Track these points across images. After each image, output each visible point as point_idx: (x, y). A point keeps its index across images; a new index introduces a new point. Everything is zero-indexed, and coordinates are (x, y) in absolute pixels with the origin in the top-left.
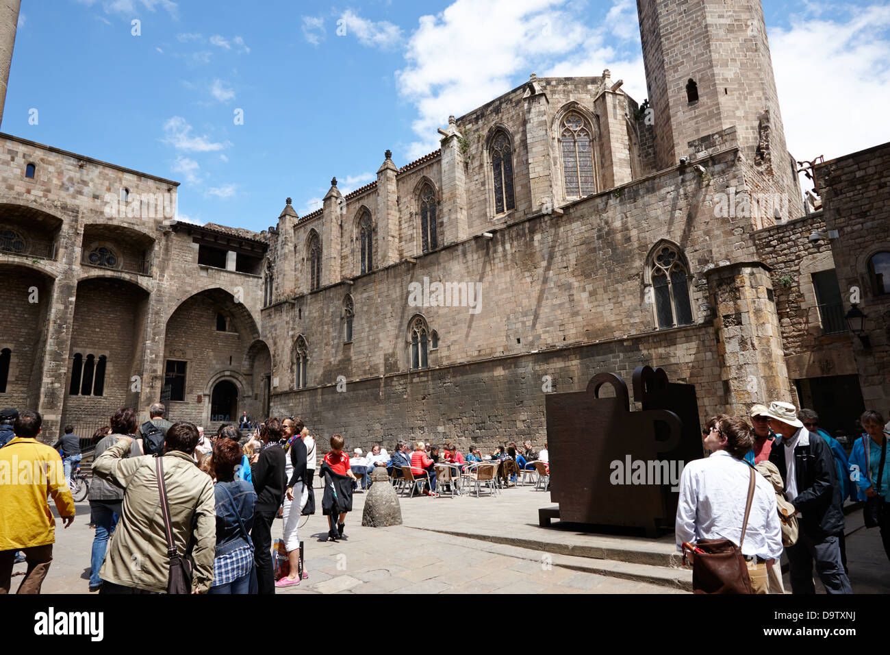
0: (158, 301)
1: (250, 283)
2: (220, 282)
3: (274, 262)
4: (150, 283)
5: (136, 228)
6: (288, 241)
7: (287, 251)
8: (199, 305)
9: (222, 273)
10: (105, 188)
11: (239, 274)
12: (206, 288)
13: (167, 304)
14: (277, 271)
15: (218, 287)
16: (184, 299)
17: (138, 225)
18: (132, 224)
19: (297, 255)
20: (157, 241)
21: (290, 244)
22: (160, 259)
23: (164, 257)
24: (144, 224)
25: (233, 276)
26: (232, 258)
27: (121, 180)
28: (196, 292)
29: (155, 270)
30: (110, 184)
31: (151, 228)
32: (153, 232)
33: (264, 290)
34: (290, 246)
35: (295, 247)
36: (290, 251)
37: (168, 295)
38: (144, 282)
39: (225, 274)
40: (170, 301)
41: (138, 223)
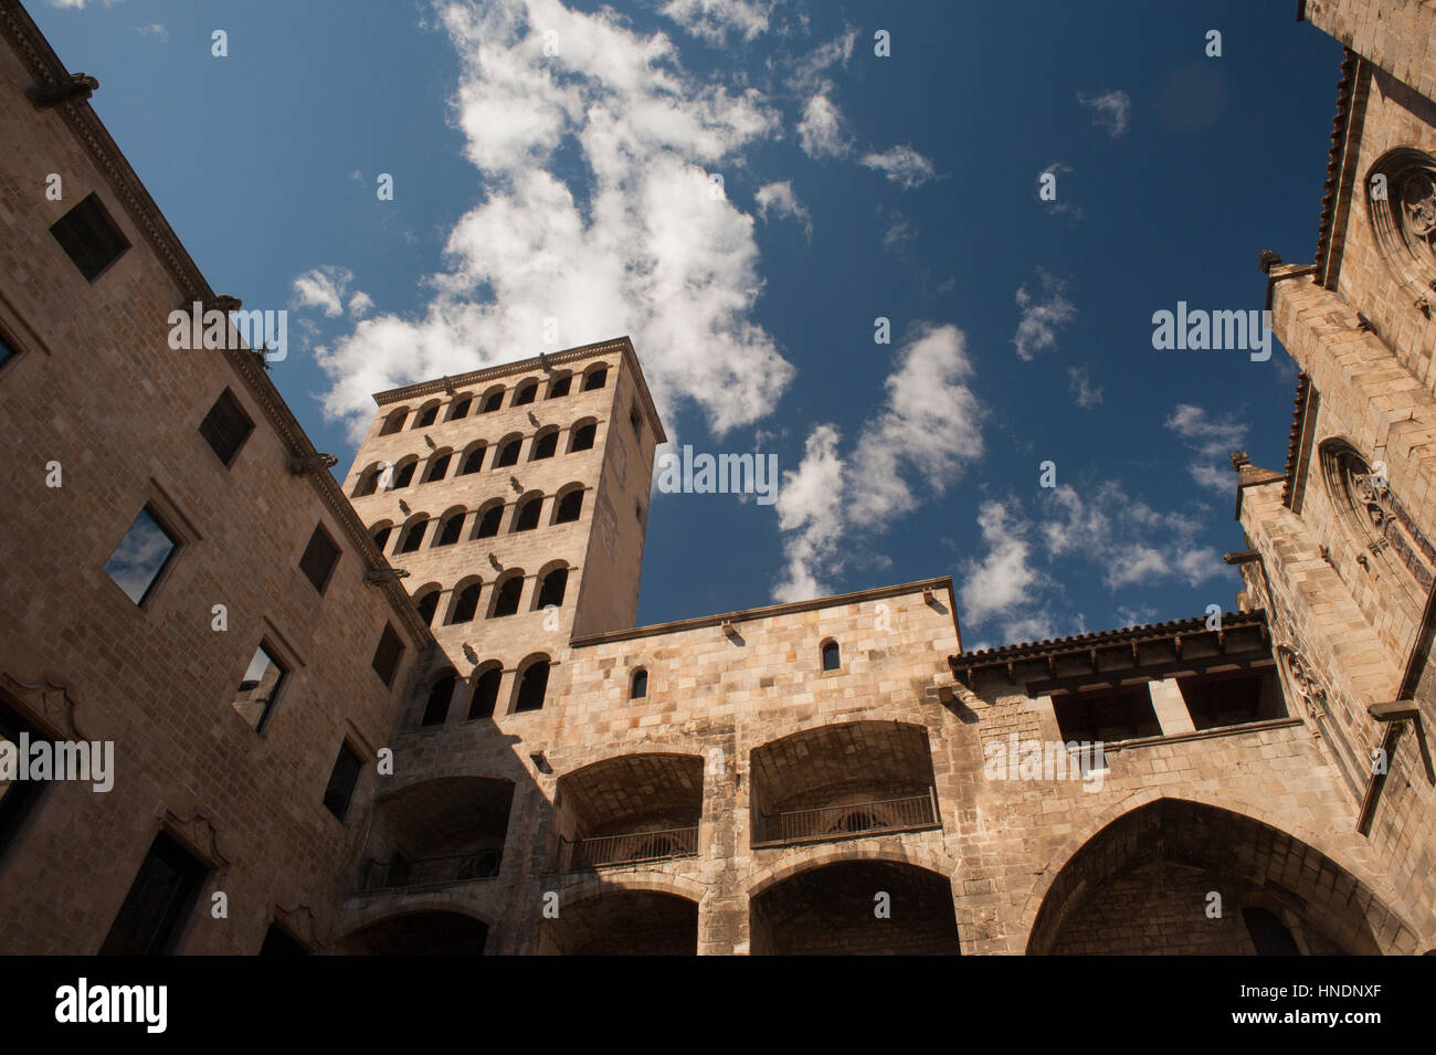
0: (979, 893)
1: (1267, 752)
2: (1157, 780)
3: (1296, 641)
4: (938, 848)
5: (870, 715)
6: (1291, 549)
7: (1302, 578)
8: (1162, 896)
9: (1153, 750)
10: (784, 657)
11: (1211, 736)
12: (1118, 812)
13: (1005, 896)
14: (1318, 663)
15: (1155, 796)
16: (1057, 866)
17: (871, 708)
18: (860, 710)
19: (1343, 569)
20: (930, 729)
21: (1300, 555)
22: (952, 773)
23: (961, 763)
24: (887, 700)
25: (1195, 745)
26: (1167, 697)
27: (814, 627)
28: (1087, 834)
29: (947, 806)
30: (792, 645)
31: (909, 703)
32: (915, 711)
33: (1329, 757)
34: (1308, 560)
35: (1325, 554)
36: (1312, 574)
37: (1003, 867)
38: (921, 849)
39: (1165, 750)
40: (1014, 884)
41: (873, 704)
